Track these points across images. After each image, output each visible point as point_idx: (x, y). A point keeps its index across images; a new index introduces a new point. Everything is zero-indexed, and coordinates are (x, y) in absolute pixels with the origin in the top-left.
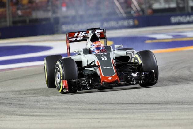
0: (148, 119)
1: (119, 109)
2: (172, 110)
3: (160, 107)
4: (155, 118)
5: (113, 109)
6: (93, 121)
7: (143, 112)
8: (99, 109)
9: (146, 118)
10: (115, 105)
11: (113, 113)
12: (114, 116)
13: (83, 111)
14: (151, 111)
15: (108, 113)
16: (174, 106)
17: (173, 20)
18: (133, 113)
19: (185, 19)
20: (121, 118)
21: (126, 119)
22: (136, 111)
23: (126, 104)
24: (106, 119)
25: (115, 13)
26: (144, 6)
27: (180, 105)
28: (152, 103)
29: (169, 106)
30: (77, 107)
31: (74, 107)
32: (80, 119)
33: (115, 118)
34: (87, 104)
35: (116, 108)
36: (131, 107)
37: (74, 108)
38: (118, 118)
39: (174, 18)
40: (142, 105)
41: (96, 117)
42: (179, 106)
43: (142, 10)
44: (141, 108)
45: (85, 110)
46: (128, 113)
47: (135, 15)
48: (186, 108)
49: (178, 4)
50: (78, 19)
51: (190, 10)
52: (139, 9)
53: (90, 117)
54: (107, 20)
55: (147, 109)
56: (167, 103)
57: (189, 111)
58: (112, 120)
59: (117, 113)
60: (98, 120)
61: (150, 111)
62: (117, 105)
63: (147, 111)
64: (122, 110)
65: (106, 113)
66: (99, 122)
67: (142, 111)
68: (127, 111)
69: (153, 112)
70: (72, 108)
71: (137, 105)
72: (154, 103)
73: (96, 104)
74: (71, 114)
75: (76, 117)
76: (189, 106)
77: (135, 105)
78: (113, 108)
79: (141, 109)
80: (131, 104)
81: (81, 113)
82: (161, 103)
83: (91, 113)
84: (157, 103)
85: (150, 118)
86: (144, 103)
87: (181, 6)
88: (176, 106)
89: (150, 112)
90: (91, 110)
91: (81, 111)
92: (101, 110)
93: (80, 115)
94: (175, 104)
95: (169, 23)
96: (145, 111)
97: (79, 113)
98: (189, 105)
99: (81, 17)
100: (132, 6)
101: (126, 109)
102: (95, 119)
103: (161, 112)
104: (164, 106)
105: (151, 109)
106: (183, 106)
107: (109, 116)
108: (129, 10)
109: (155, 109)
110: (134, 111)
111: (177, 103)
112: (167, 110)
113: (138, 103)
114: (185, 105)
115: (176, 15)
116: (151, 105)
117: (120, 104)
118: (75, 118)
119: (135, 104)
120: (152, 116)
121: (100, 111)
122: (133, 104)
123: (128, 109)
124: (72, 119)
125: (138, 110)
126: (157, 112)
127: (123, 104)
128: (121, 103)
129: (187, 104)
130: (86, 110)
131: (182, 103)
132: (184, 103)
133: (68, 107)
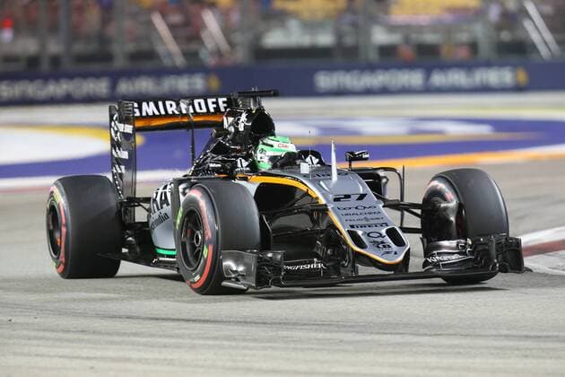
0: (236, 369)
1: (152, 335)
2: (306, 346)
3: (271, 334)
4: (257, 366)
5: (135, 334)
6: (75, 363)
7: (221, 347)
8: (94, 332)
9: (229, 364)
10: (141, 321)
11: (133, 344)
12: (137, 355)
13: (48, 334)
14: (245, 344)
15: (120, 343)
16: (313, 335)
17: (324, 81)
18: (193, 347)
19: (358, 81)
20: (156, 361)
21: (171, 362)
22: (201, 342)
23: (173, 320)
24: (113, 360)
25: (150, 55)
27: (331, 332)
28: (250, 323)
29: (298, 334)
30: (29, 320)
31: (21, 320)
32: (37, 355)
33: (140, 361)
34: (60, 315)
35: (143, 330)
36: (185, 329)
37: (22, 324)
38: (146, 361)
39: (325, 75)
41: (84, 353)
42: (328, 335)
44: (216, 334)
45: (53, 331)
46: (178, 347)
47: (211, 61)
48: (350, 342)
49: (339, 35)
50: (45, 66)
51: (373, 56)
53: (67, 351)
54: (131, 74)
55: (235, 339)
56: (294, 324)
57: (358, 352)
58: (129, 366)
59: (145, 345)
60: (89, 364)
61: (241, 344)
62: (147, 322)
63: (234, 344)
64: (160, 336)
65: (112, 343)
66: (92, 368)
67: (217, 342)
68: (173, 341)
69: (251, 349)
70: (15, 323)
71: (206, 325)
72: (255, 323)
74: (11, 342)
75: (26, 350)
76: (359, 337)
77: (198, 325)
78: (134, 331)
79: (216, 338)
80: (188, 320)
81: (41, 338)
82: (275, 323)
83: (68, 340)
84: (264, 323)
85: (241, 365)
86: (225, 320)
87: (349, 41)
88: (320, 335)
89: (244, 348)
90: (68, 331)
91: (41, 334)
92: (100, 333)
93: (38, 346)
94: (317, 327)
95: (310, 91)
96: (226, 343)
97: (35, 338)
98: (358, 332)
99: (55, 60)
100: (204, 35)
101: (171, 336)
102: (83, 358)
103: (274, 348)
104: (285, 333)
105: (245, 340)
106: (340, 336)
107: (121, 354)
108: (193, 46)
109: (255, 340)
110: (197, 342)
111: (324, 325)
112: (292, 345)
113: (207, 318)
114: (346, 332)
115: (332, 69)
116: (246, 328)
117: (157, 319)
118: (22, 354)
119: (200, 321)
120: (247, 359)
121: (95, 337)
122: (194, 321)
123: (178, 336)
124: (15, 354)
125: (207, 338)
126: (265, 349)
127: (163, 319)
128: (158, 317)
129: (350, 329)
130: (57, 331)
131: (338, 326)
132: (345, 326)
133: (5, 319)
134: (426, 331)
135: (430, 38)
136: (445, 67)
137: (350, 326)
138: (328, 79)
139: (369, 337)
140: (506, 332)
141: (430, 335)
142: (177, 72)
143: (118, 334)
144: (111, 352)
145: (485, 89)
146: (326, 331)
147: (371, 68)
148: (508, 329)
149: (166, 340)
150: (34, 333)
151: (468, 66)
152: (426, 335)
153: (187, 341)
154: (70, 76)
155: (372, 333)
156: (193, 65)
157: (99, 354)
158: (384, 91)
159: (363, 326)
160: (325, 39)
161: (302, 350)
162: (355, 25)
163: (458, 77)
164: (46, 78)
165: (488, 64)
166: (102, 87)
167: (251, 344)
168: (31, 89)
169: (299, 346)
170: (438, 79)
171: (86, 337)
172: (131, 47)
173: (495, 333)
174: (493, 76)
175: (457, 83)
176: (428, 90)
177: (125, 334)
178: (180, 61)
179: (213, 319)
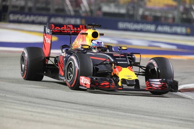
0: (81, 120)
1: (54, 106)
2: (106, 115)
3: (94, 109)
4: (88, 120)
5: (47, 105)
6: (26, 113)
8: (34, 103)
9: (79, 118)
10: (50, 101)
11: (47, 108)
12: (47, 112)
13: (18, 102)
15: (42, 107)
16: (108, 111)
17: (121, 25)
18: (67, 111)
19: (133, 26)
20: (54, 115)
21: (59, 116)
22: (70, 110)
23: (61, 101)
24: (40, 113)
25: (63, 10)
26: (93, 8)
27: (115, 111)
28: (87, 105)
29: (103, 110)
30: (12, 96)
31: (9, 96)
32: (13, 109)
33: (48, 114)
34: (23, 96)
35: (50, 104)
36: (65, 105)
37: (9, 98)
38: (51, 114)
39: (122, 23)
40: (76, 105)
41: (29, 109)
42: (113, 112)
43: (91, 11)
44: (76, 107)
45: (19, 101)
46: (62, 111)
47: (83, 15)
48: (121, 115)
49: (128, 10)
50: (26, 10)
51: (139, 18)
52: (88, 9)
53: (24, 108)
54: (55, 16)
56: (102, 107)
57: (123, 119)
58: (44, 115)
59: (51, 109)
60: (30, 113)
61: (84, 112)
62: (52, 101)
63: (81, 111)
64: (56, 106)
65: (39, 107)
66: (32, 115)
67: (75, 111)
68: (61, 108)
69: (86, 114)
70: (7, 97)
71: (72, 104)
72: (89, 105)
73: (31, 96)
74: (5, 103)
75: (10, 106)
76: (123, 114)
77: (69, 104)
79: (75, 109)
80: (66, 102)
81: (15, 103)
82: (96, 106)
83: (25, 105)
84: (92, 106)
85: (83, 119)
86: (79, 103)
87: (131, 12)
88: (111, 112)
90: (25, 102)
91: (16, 101)
92: (36, 103)
93: (14, 105)
94: (109, 109)
95: (116, 28)
96: (78, 111)
97: (13, 103)
98: (124, 112)
99: (30, 9)
100: (82, 5)
101: (60, 107)
103: (95, 115)
104: (99, 110)
105: (85, 111)
106: (118, 113)
107: (42, 111)
108: (78, 9)
109: (89, 111)
110: (68, 110)
111: (113, 108)
112: (101, 114)
113: (73, 102)
114: (120, 111)
115: (124, 21)
117: (55, 100)
118: (8, 108)
119: (70, 103)
120: (85, 117)
121: (34, 104)
122: (68, 102)
123: (62, 107)
124: (6, 107)
125: (72, 109)
126: (91, 114)
127: (58, 101)
130: (21, 101)
131: (117, 109)
132: (120, 109)
133: (4, 95)
134: (147, 114)
135: (159, 14)
136: (163, 25)
137: (121, 110)
138: (122, 25)
139: (127, 114)
140: (174, 117)
141: (149, 116)
142: (71, 17)
143: (42, 104)
144: (39, 110)
145: (176, 34)
146: (113, 110)
147: (137, 22)
148: (175, 116)
149: (58, 108)
150: (13, 101)
151: (171, 25)
152: (147, 115)
153: (65, 109)
154: (35, 15)
155: (128, 113)
156: (77, 15)
157: (34, 110)
158: (141, 31)
159: (126, 110)
160: (123, 11)
161: (104, 116)
162: (134, 7)
163: (167, 29)
164: (26, 14)
165: (178, 25)
166: (45, 19)
167: (87, 112)
168: (21, 18)
169: (103, 115)
170: (160, 28)
171: (31, 104)
172: (56, 7)
173: (171, 117)
174: (179, 30)
175: (166, 31)
176: (156, 32)
177: (44, 104)
178: (72, 13)
179: (75, 102)
